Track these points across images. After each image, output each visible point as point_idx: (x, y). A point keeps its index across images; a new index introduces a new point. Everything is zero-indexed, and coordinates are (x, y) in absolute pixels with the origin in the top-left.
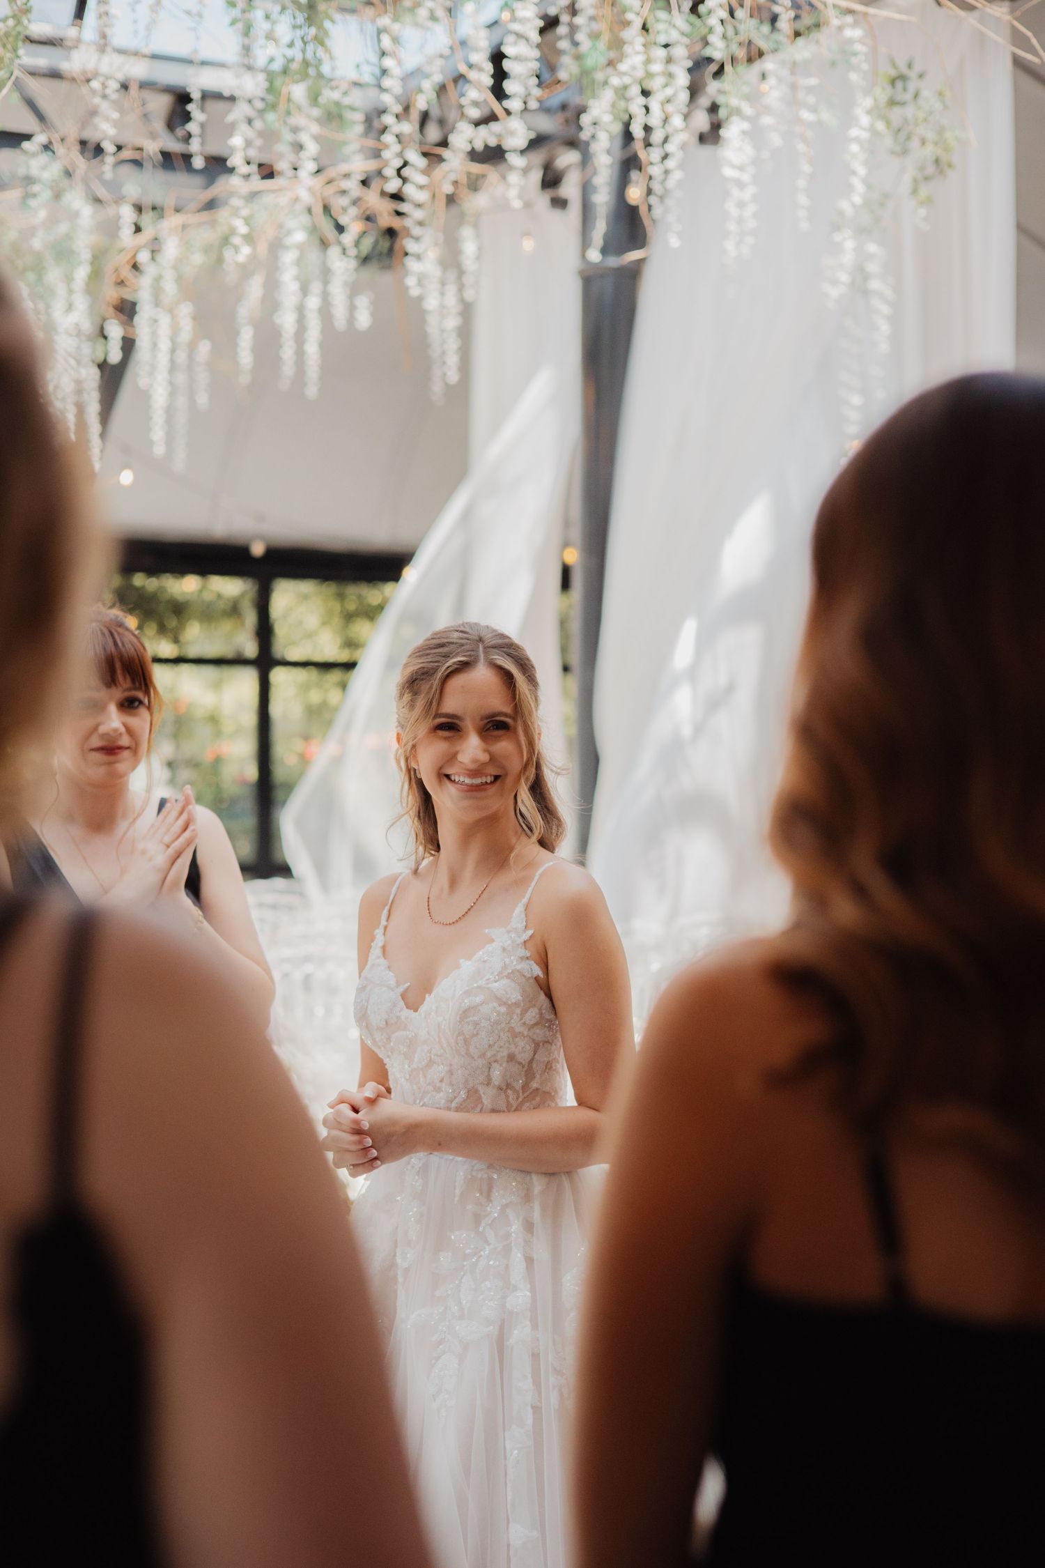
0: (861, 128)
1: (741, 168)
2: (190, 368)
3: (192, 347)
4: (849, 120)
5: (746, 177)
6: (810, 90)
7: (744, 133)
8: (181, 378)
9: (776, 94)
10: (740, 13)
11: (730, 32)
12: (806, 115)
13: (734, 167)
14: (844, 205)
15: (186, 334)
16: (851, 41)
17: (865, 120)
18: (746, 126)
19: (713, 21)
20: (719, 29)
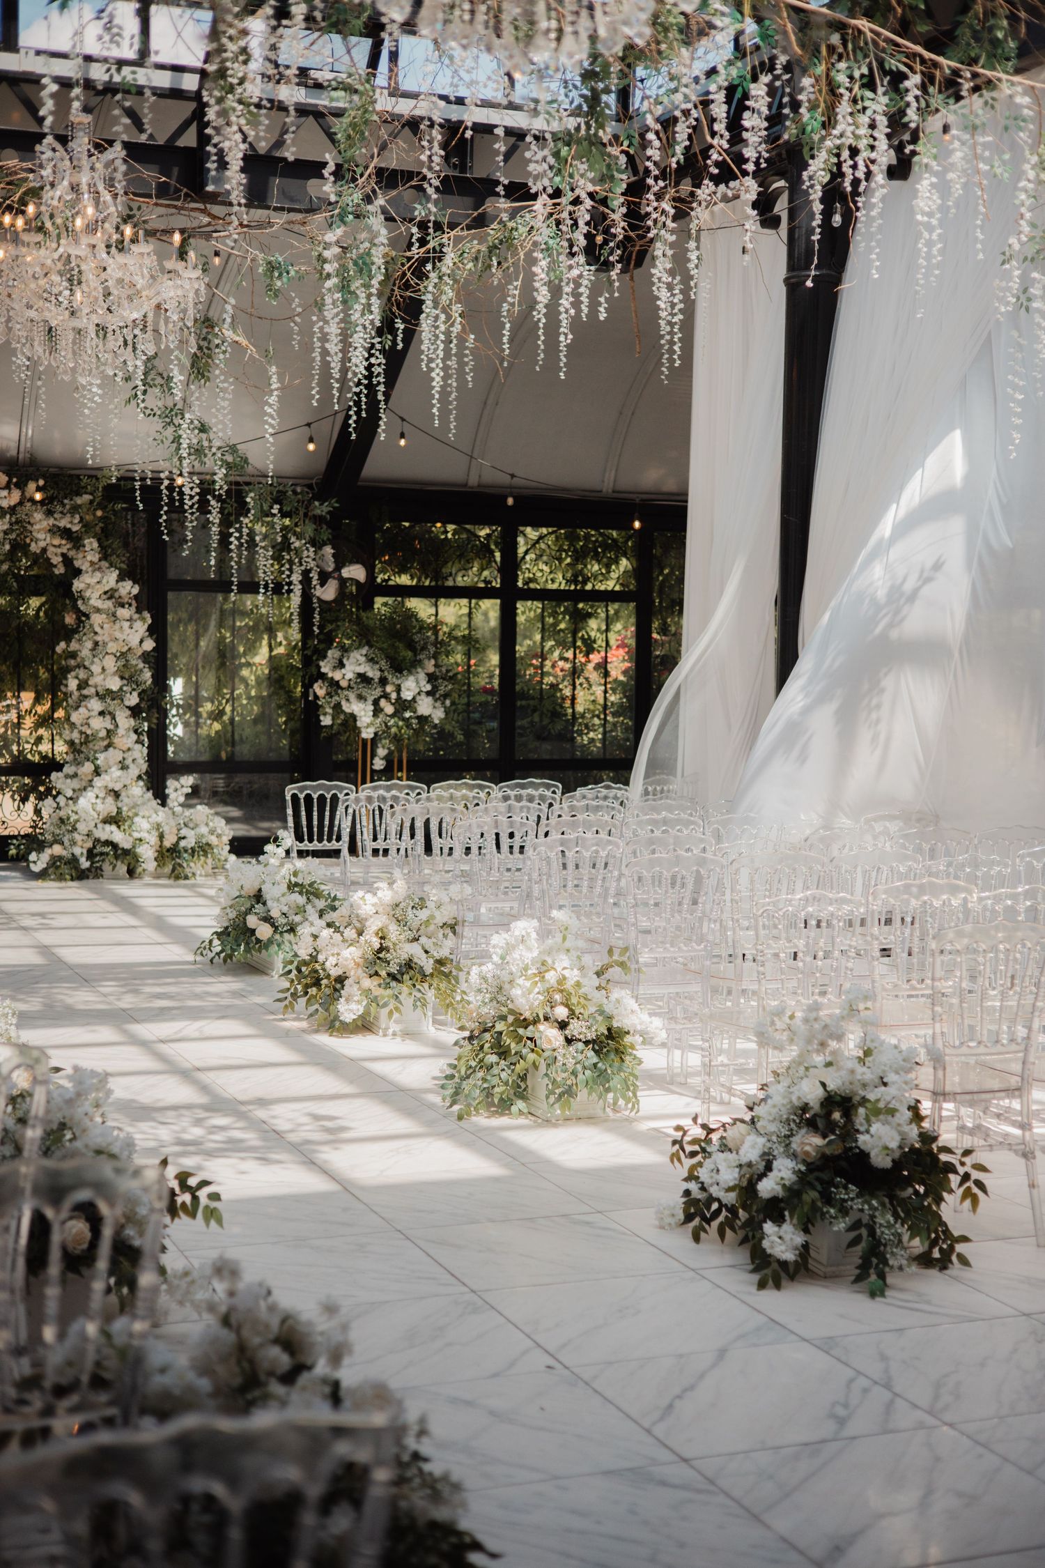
0: (1029, 181)
1: (930, 215)
2: (460, 355)
3: (462, 340)
4: (1018, 175)
5: (934, 222)
6: (985, 146)
7: (932, 185)
8: (453, 363)
9: (959, 154)
10: (931, 90)
11: (923, 104)
12: (983, 167)
13: (923, 214)
14: (1013, 240)
15: (457, 328)
16: (1020, 106)
17: (1031, 174)
18: (934, 180)
19: (910, 98)
20: (914, 104)
